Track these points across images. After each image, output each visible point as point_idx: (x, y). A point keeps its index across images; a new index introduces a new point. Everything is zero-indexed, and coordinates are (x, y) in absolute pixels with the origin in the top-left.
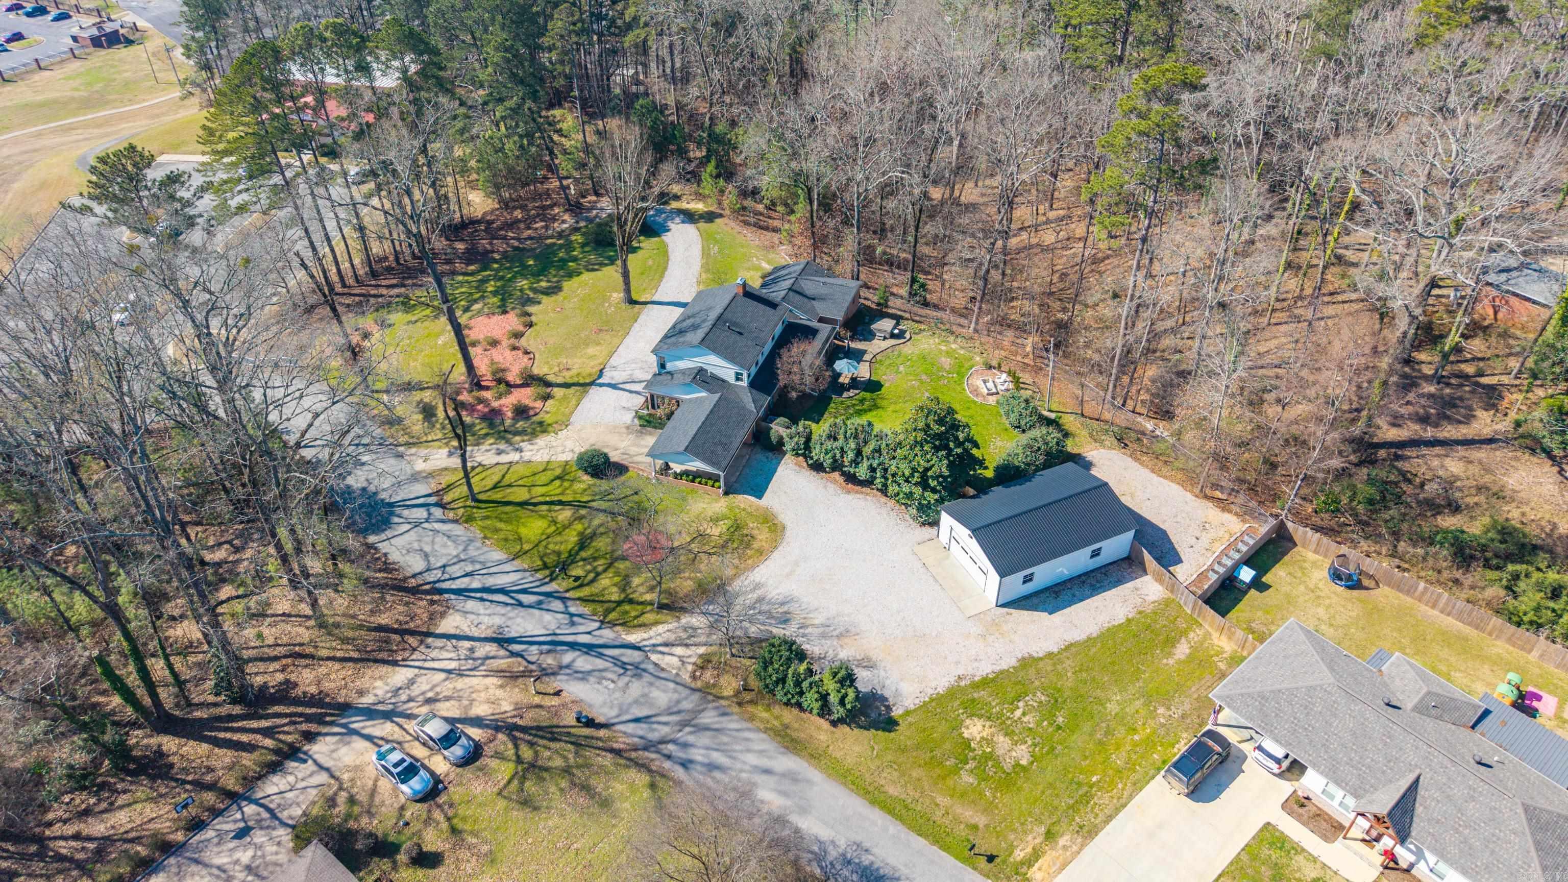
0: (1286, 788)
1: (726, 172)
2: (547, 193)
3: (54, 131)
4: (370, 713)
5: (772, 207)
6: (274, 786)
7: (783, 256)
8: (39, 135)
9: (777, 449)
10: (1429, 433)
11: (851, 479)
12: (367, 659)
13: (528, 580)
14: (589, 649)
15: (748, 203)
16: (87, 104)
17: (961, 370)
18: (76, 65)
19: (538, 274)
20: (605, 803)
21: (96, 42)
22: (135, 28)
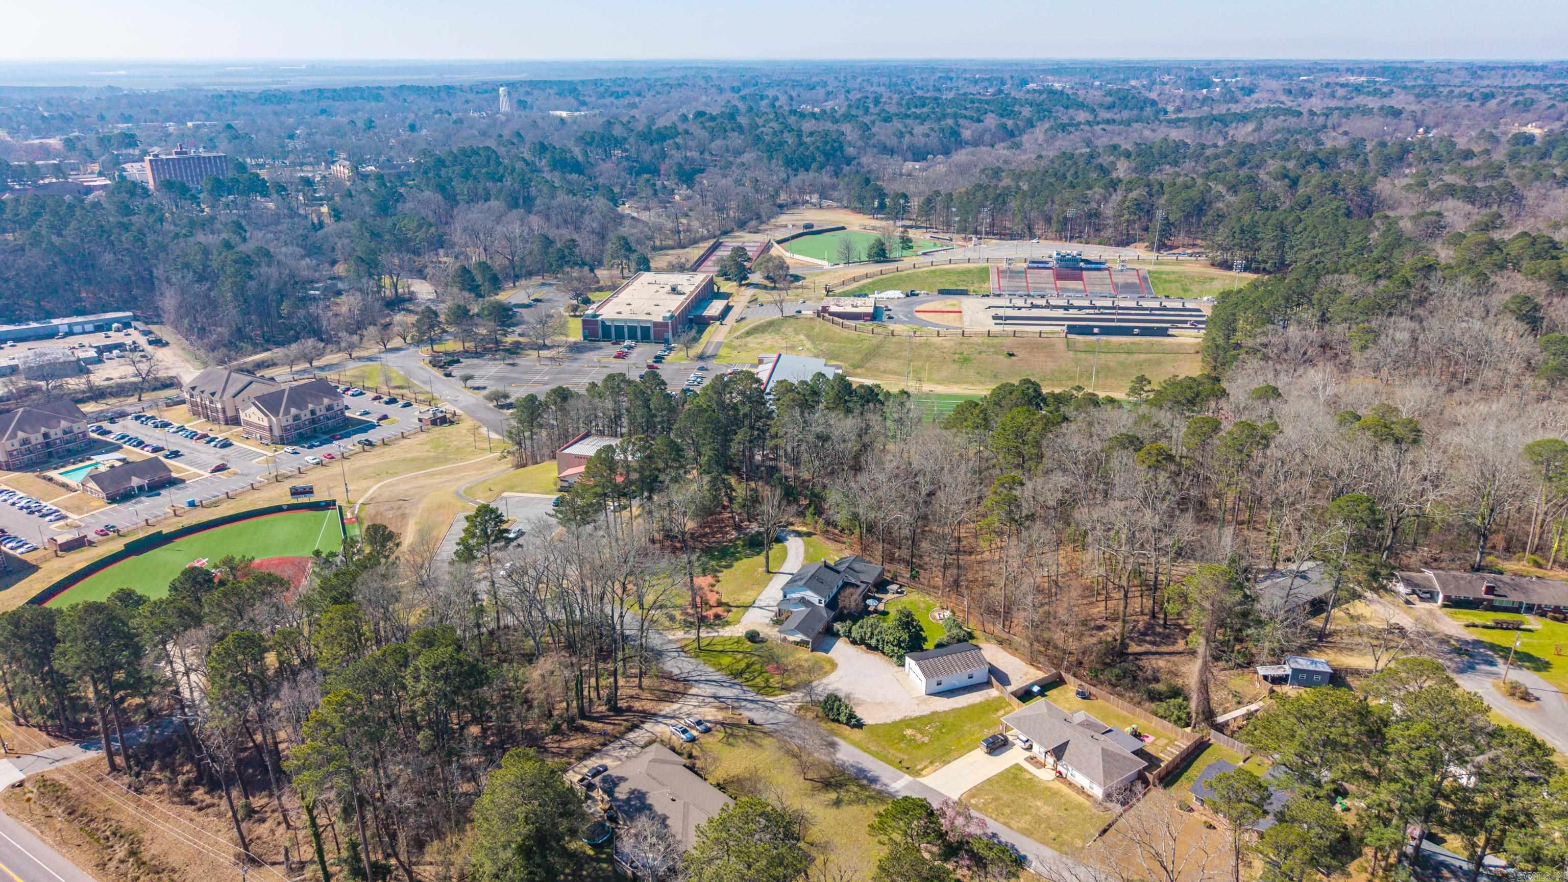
0: (1028, 754)
1: (819, 512)
2: (722, 520)
3: (424, 475)
4: (665, 717)
5: (842, 530)
6: (631, 735)
7: (847, 553)
8: (416, 477)
9: (836, 635)
10: (1154, 649)
11: (869, 647)
12: (661, 700)
13: (725, 678)
14: (752, 701)
15: (830, 528)
16: (437, 460)
17: (929, 609)
18: (424, 435)
19: (719, 559)
20: (760, 746)
21: (434, 422)
22: (454, 414)
